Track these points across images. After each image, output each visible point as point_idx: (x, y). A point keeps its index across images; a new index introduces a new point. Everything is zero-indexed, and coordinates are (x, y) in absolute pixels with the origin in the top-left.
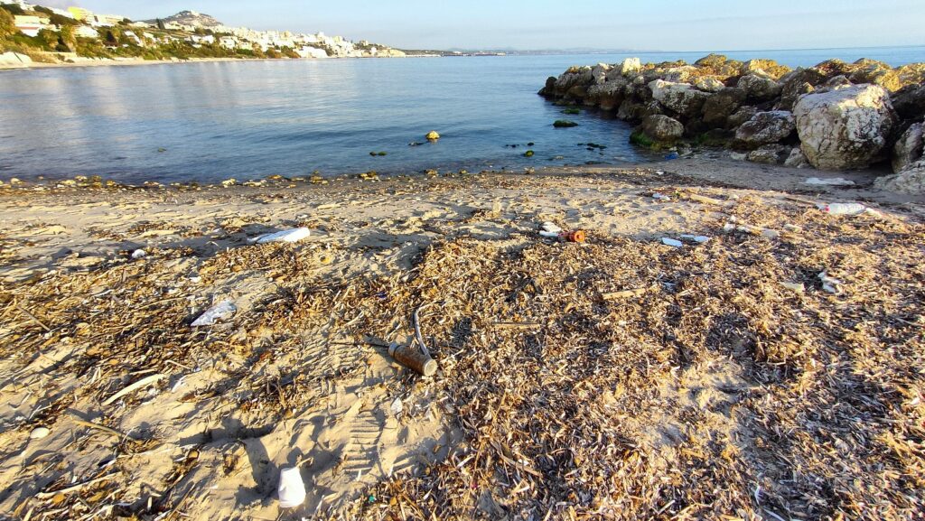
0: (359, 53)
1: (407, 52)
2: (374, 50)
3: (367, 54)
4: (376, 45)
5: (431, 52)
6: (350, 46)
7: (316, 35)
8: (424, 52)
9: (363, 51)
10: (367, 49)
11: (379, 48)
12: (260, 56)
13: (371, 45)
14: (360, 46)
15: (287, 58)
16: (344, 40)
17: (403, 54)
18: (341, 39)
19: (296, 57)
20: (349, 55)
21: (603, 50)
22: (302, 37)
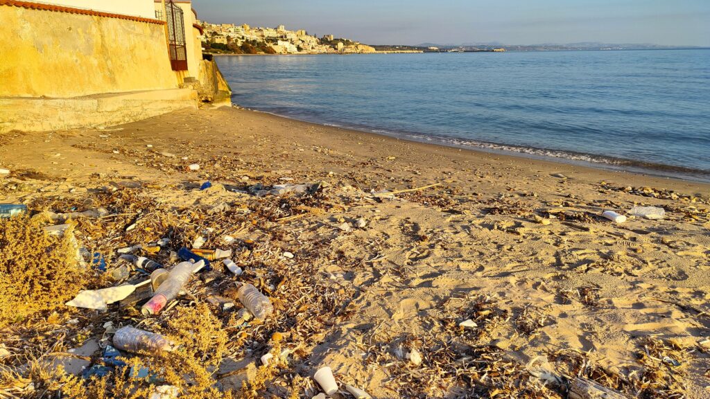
0: (324, 48)
1: (377, 48)
2: (340, 45)
3: (332, 50)
4: (342, 40)
5: (411, 48)
6: (314, 41)
7: (276, 29)
8: (394, 47)
9: (328, 46)
10: (333, 44)
11: (347, 43)
12: (235, 51)
13: (337, 41)
14: (323, 41)
15: (263, 53)
16: (306, 34)
17: (373, 50)
18: (304, 32)
19: (272, 53)
20: (314, 50)
21: (618, 46)
22: (260, 30)
